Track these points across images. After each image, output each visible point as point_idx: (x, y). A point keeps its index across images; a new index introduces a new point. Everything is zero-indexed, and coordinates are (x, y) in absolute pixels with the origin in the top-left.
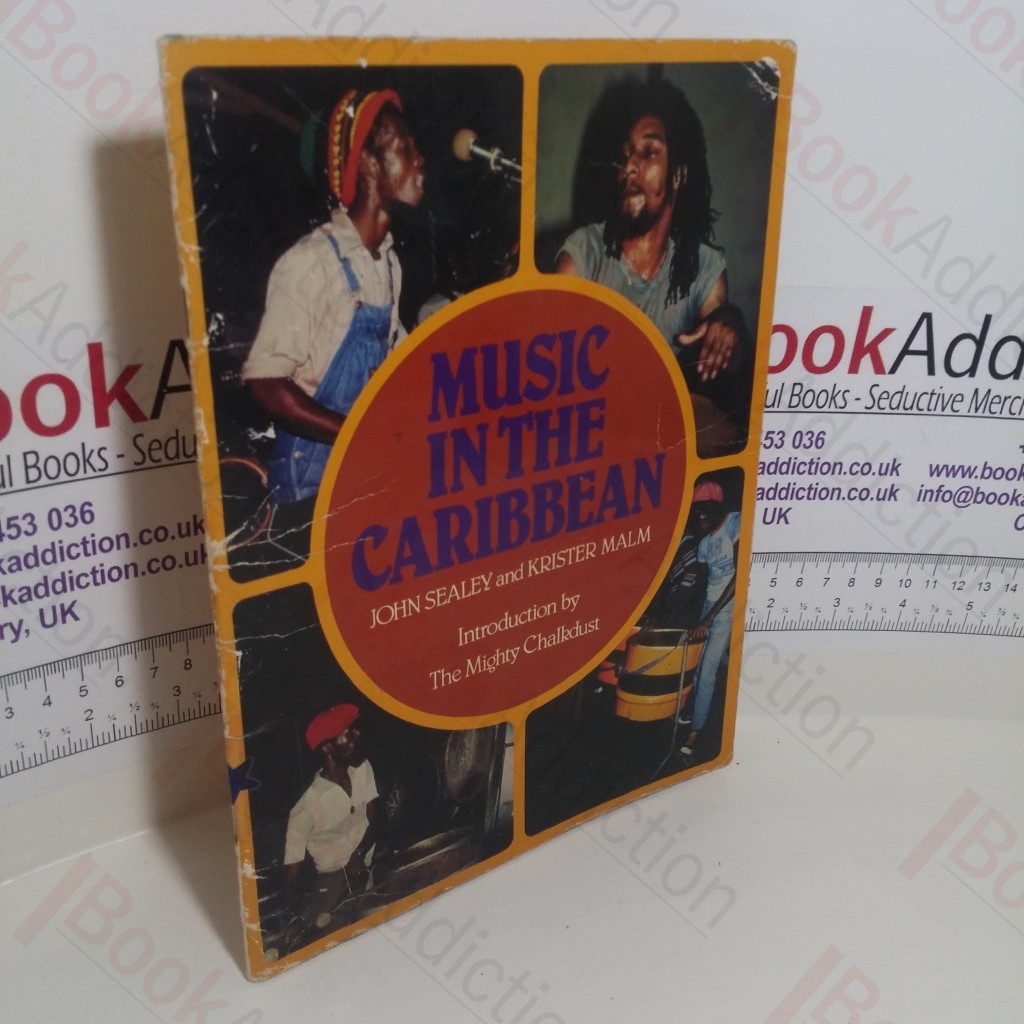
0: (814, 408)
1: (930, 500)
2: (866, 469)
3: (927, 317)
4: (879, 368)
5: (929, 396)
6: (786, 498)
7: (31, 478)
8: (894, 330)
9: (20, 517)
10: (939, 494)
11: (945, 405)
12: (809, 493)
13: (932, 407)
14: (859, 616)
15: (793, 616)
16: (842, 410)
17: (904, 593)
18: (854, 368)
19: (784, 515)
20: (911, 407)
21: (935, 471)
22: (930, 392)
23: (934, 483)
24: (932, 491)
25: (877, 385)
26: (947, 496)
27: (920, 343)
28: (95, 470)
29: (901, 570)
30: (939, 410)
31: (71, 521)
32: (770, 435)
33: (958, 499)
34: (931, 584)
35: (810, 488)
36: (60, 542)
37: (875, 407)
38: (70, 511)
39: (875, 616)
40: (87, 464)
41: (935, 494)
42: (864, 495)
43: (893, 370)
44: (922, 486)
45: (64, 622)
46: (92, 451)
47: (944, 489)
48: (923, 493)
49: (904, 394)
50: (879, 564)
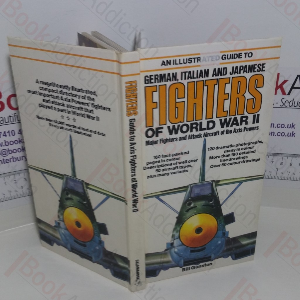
2: (282, 126)
3: (299, 76)
4: (284, 93)
8: (288, 80)
18: (276, 93)
20: (297, 106)
25: (284, 99)
27: (298, 85)
29: (299, 160)
37: (284, 106)
43: (289, 94)
49: (294, 102)
50: (291, 158)
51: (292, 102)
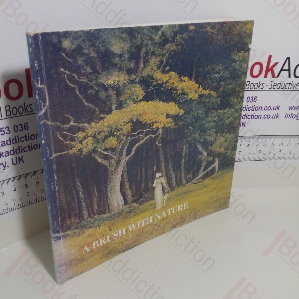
0: (253, 89)
1: (289, 118)
2: (269, 108)
3: (288, 58)
4: (273, 76)
5: (289, 84)
6: (244, 118)
7: (8, 115)
8: (278, 63)
9: (5, 128)
10: (292, 116)
11: (294, 87)
12: (252, 117)
13: (290, 88)
15: (246, 157)
16: (262, 89)
17: (280, 148)
18: (266, 76)
19: (244, 124)
20: (283, 88)
21: (290, 108)
22: (289, 83)
23: (290, 112)
24: (289, 115)
25: (273, 81)
26: (294, 116)
27: (286, 67)
28: (28, 112)
29: (280, 141)
30: (292, 89)
31: (21, 129)
33: (297, 118)
34: (289, 145)
35: (252, 115)
36: (18, 136)
37: (272, 88)
38: (21, 126)
39: (271, 156)
40: (26, 110)
42: (268, 117)
43: (278, 76)
44: (286, 113)
45: (20, 163)
46: (27, 105)
47: (293, 114)
48: (287, 116)
49: (281, 84)
50: (273, 139)
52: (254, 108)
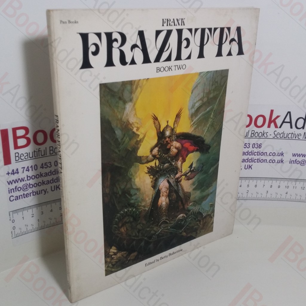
0: (258, 137)
1: (293, 163)
2: (274, 154)
3: (289, 113)
4: (276, 126)
5: (291, 134)
6: (251, 162)
8: (280, 116)
10: (296, 162)
11: (296, 137)
12: (258, 161)
13: (292, 137)
14: (274, 196)
15: (254, 196)
16: (266, 138)
17: (287, 190)
18: (269, 126)
19: (251, 167)
20: (286, 137)
21: (294, 155)
22: (291, 133)
23: (294, 159)
24: (293, 161)
25: (276, 131)
26: (298, 162)
27: (288, 119)
29: (286, 183)
30: (294, 138)
32: (246, 144)
33: (301, 164)
34: (295, 188)
35: (258, 159)
37: (276, 137)
39: (279, 196)
41: (294, 162)
42: (274, 161)
43: (280, 127)
44: (291, 159)
47: (297, 160)
48: (291, 161)
49: (284, 134)
50: (279, 182)
51: (282, 134)
52: (259, 154)
